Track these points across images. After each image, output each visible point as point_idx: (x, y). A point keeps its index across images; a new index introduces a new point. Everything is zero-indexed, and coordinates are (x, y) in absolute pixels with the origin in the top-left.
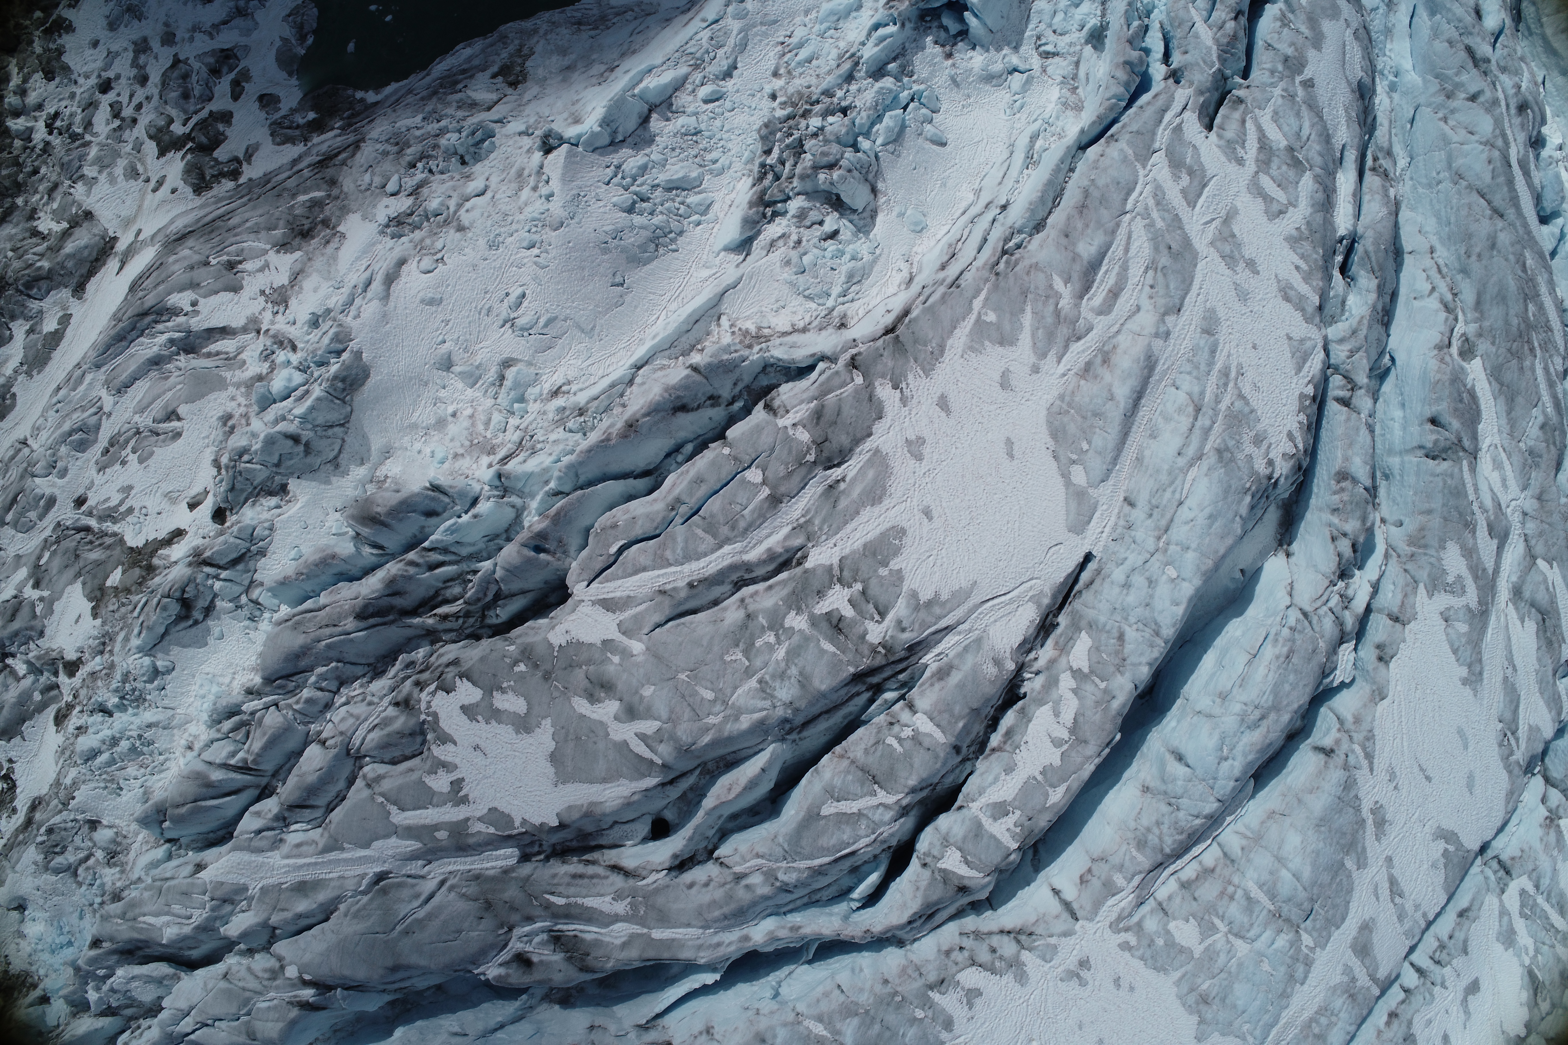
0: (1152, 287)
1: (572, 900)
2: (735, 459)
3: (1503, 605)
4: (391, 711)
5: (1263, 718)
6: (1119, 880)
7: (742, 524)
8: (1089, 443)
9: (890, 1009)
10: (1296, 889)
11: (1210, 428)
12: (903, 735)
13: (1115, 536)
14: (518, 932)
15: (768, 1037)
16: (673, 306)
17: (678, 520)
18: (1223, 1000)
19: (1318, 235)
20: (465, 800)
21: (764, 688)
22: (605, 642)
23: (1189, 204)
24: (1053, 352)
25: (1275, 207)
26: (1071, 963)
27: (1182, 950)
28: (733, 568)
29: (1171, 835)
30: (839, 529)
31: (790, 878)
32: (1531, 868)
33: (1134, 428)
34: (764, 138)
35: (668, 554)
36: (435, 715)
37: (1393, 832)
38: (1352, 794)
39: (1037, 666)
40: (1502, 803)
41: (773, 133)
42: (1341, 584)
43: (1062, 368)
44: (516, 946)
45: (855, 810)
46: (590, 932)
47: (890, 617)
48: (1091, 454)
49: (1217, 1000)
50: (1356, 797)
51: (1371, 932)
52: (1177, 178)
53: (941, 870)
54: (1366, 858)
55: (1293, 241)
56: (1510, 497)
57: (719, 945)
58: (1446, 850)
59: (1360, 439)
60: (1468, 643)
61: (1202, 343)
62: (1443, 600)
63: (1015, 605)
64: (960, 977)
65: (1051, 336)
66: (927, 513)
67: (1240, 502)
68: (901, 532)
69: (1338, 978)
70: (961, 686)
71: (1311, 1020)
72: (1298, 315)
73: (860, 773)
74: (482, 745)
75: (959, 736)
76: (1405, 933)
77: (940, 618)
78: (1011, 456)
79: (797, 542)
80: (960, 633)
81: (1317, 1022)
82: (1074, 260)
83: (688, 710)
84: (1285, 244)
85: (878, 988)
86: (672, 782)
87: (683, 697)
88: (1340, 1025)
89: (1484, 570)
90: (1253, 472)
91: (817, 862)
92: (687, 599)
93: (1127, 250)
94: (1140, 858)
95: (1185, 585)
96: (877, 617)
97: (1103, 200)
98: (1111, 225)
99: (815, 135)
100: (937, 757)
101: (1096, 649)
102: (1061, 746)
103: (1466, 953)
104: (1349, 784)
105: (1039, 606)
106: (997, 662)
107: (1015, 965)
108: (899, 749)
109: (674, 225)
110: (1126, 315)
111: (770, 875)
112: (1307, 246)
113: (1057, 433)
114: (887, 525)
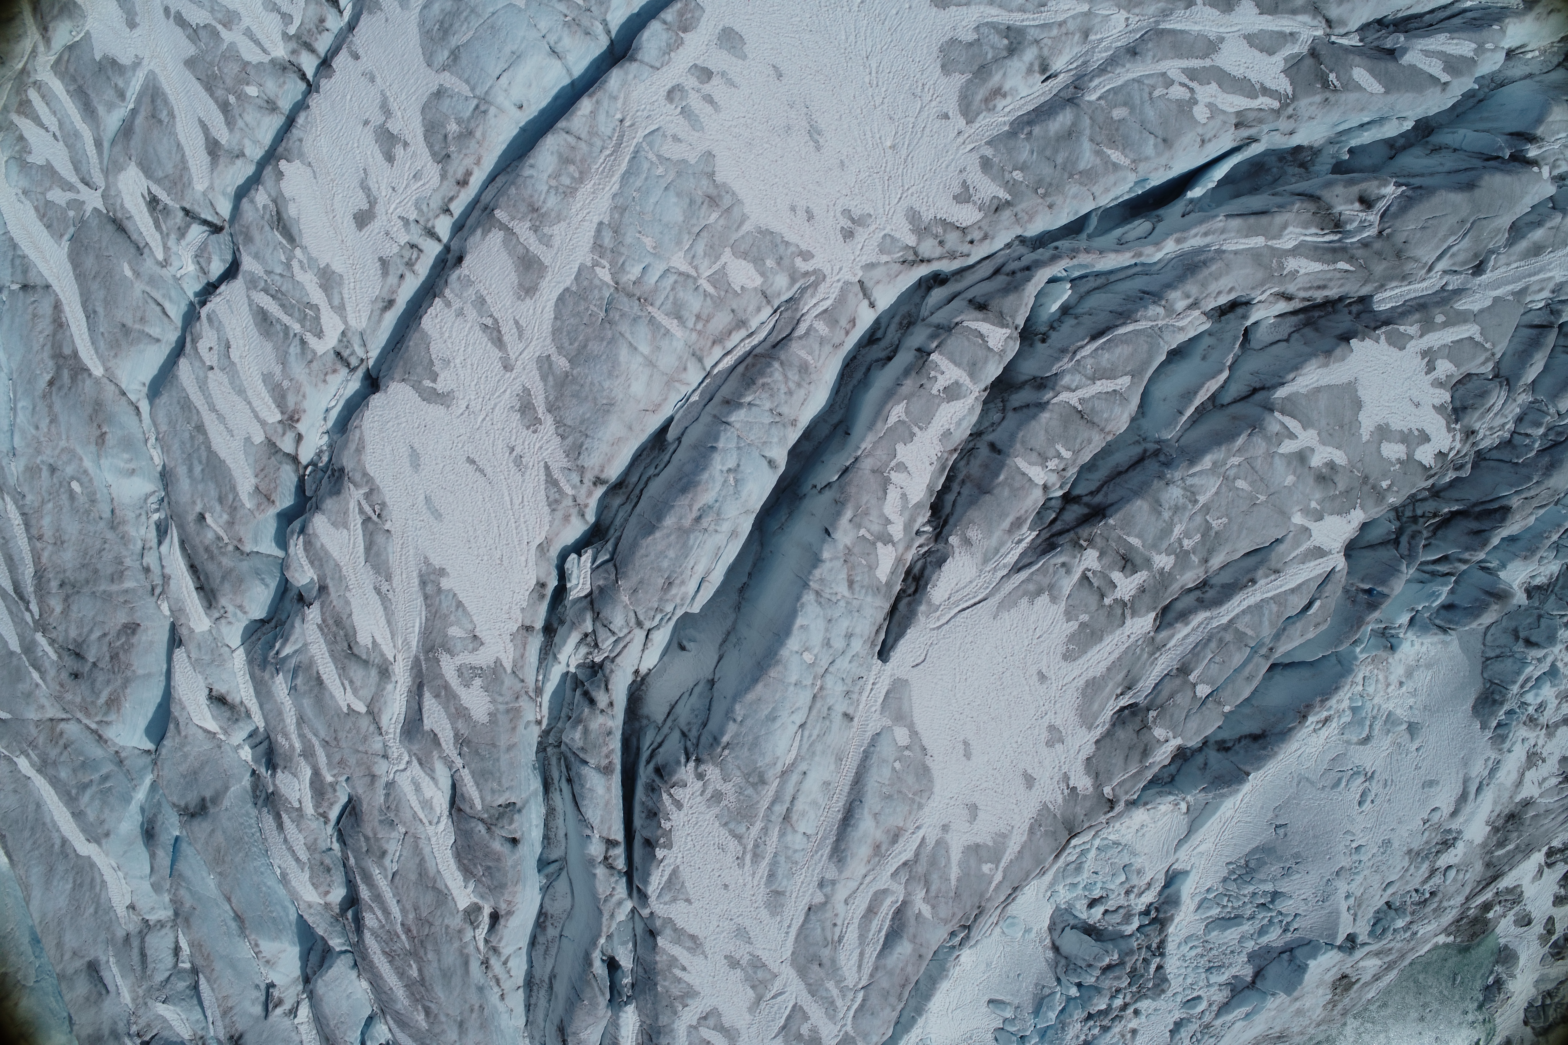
0: (835, 925)
1: (1331, 267)
2: (1219, 703)
3: (399, 657)
4: (1477, 426)
5: (698, 519)
6: (822, 328)
7: (1213, 645)
8: (894, 769)
9: (1048, 180)
10: (632, 333)
11: (773, 803)
12: (1056, 461)
13: (861, 682)
14: (1373, 232)
15: (1161, 145)
16: (1228, 815)
17: (1267, 641)
18: (692, 202)
19: (664, 1003)
20: (1424, 354)
21: (1192, 494)
22: (1321, 518)
23: (801, 1008)
24: (929, 848)
25: (711, 1022)
26: (862, 235)
27: (745, 255)
28: (1218, 602)
29: (775, 382)
30: (1125, 652)
31: (1155, 310)
32: (315, 364)
33: (847, 789)
34: (1165, 980)
35: (1275, 608)
36: (1449, 430)
37: (508, 398)
38: (570, 440)
39: (921, 540)
40: (367, 438)
41: (1156, 986)
42: (597, 660)
43: (921, 833)
44: (1373, 217)
45: (1098, 383)
46: (1313, 236)
47: (1076, 576)
48: (892, 759)
49: (699, 201)
50: (563, 437)
51: (521, 285)
52: (814, 1030)
53: (1007, 326)
54: (540, 368)
55: (690, 993)
56: (408, 773)
57: (1206, 234)
58: (434, 381)
59: (599, 813)
60: (446, 616)
61: (785, 883)
62: (483, 658)
63: (952, 600)
64: (976, 216)
65: (933, 862)
66: (1042, 677)
67: (737, 735)
68: (1067, 657)
69: (557, 231)
70: (1003, 515)
71: (581, 180)
72: (680, 923)
73: (1096, 420)
74: (1413, 409)
75: (1001, 466)
76: (469, 283)
77: (1028, 580)
78: (966, 743)
79: (1163, 634)
80: (1005, 566)
81: (573, 178)
82: (915, 936)
83: (1258, 467)
84: (697, 988)
85: (1058, 200)
86: (1255, 391)
87: (1262, 479)
88: (545, 176)
89: (437, 696)
90: (721, 765)
91: (1130, 328)
92: (1255, 568)
93: (862, 954)
94: (803, 354)
95: (796, 648)
96: (1090, 574)
97: (886, 995)
98: (879, 974)
99: (1118, 991)
100: (1023, 442)
101: (872, 567)
102: (898, 465)
103: (381, 259)
104: (575, 451)
105: (929, 603)
106: (967, 542)
107: (922, 230)
108: (1059, 447)
109: (1233, 887)
110: (858, 894)
111: (1170, 311)
112: (675, 991)
113: (924, 772)
114: (1081, 661)
